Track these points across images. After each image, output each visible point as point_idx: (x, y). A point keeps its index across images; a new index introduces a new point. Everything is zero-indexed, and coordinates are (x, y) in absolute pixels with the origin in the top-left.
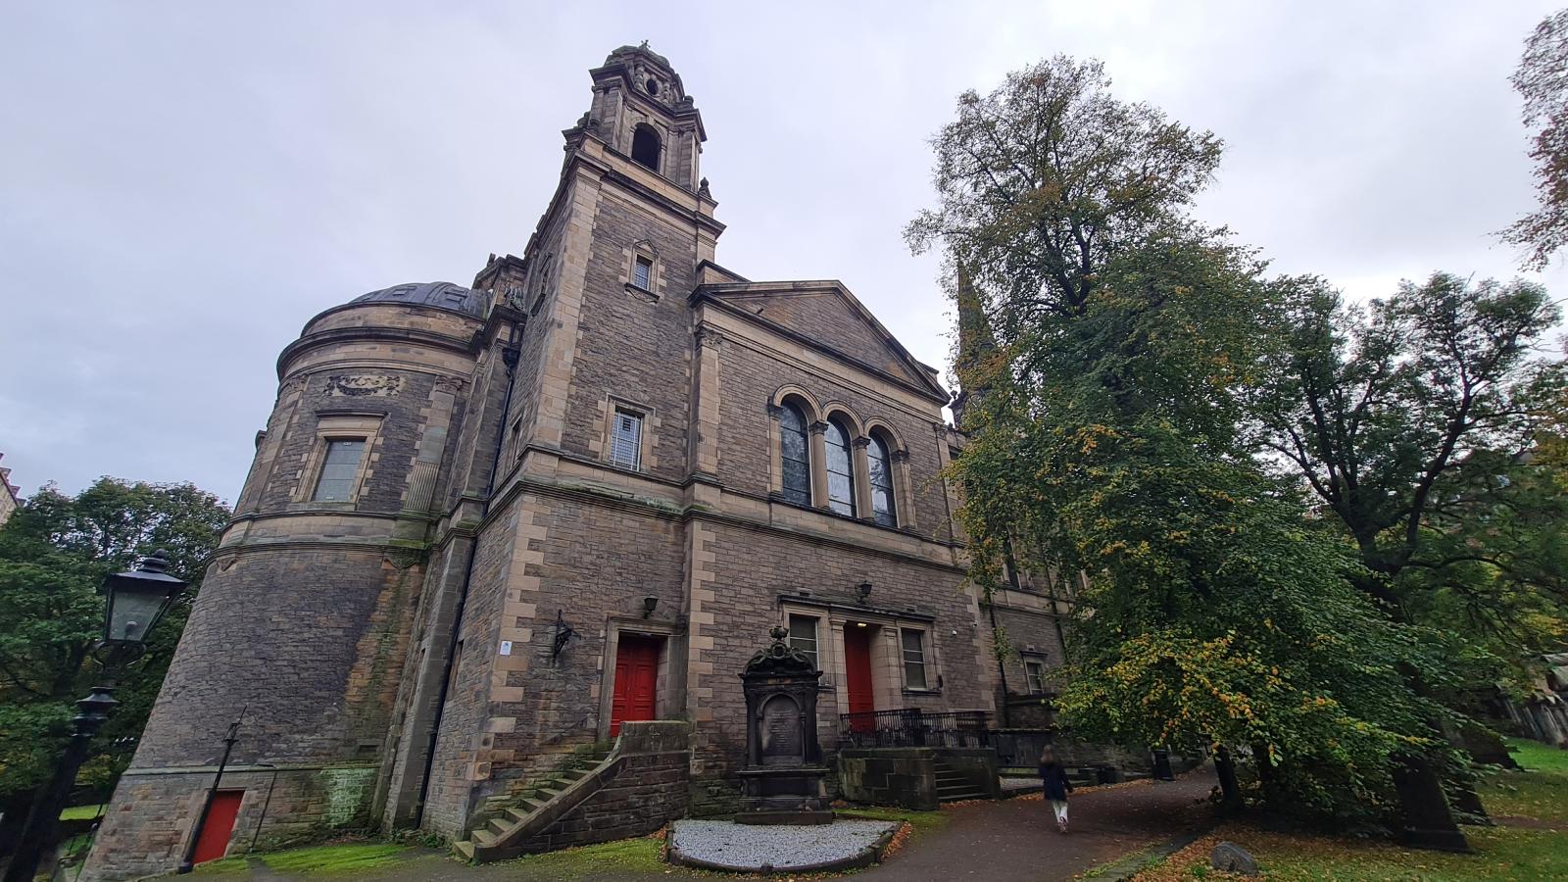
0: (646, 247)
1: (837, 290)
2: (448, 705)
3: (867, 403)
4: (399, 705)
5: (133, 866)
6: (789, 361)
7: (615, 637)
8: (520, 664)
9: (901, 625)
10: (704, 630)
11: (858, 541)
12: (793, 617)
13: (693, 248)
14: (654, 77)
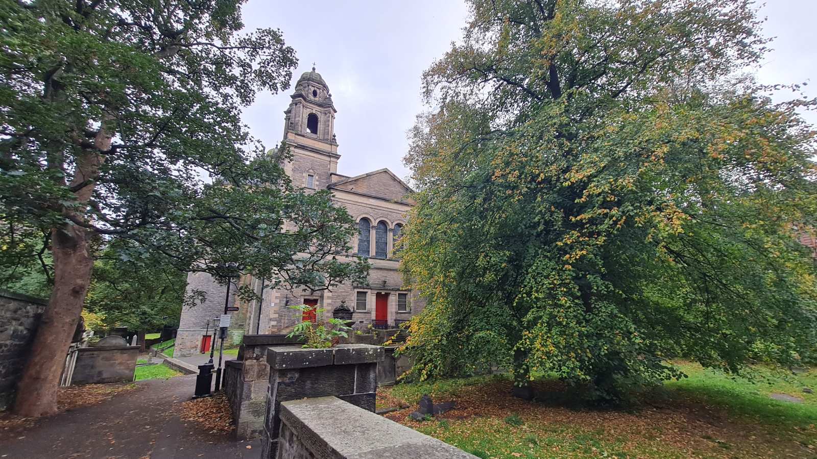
0: (311, 171)
1: (386, 171)
2: (261, 316)
3: (394, 215)
4: (248, 314)
5: (188, 352)
6: (363, 205)
7: (303, 300)
8: (277, 308)
9: (397, 293)
10: (329, 298)
11: (385, 266)
12: (358, 292)
13: (329, 166)
14: (316, 88)
